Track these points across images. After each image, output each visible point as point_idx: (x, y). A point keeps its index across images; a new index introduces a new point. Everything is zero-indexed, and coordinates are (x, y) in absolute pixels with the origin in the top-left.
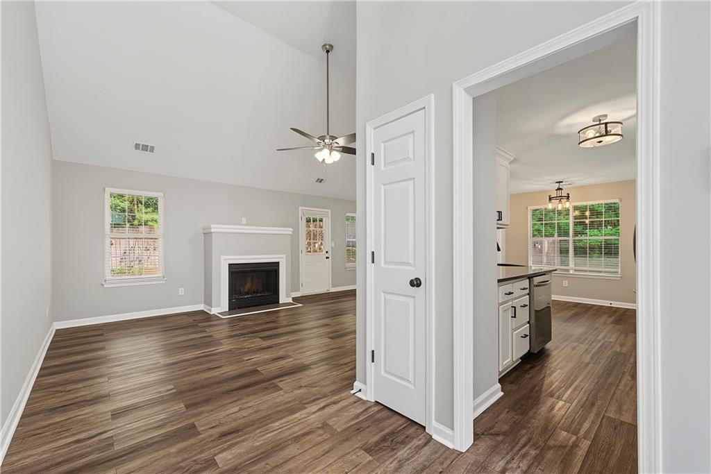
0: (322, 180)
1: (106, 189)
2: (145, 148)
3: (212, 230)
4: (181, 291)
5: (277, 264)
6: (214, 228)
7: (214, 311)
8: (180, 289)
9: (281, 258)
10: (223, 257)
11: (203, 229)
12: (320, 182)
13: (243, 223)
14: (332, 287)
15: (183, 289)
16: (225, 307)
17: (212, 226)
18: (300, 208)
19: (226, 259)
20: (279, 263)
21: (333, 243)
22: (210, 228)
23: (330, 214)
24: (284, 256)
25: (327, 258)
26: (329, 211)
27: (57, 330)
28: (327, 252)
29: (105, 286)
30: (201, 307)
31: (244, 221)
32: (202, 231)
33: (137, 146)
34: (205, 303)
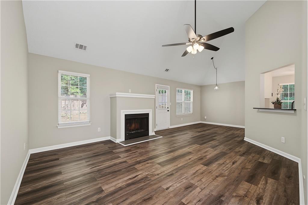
0: (168, 70)
1: (59, 71)
2: (81, 47)
3: (117, 96)
4: (99, 129)
5: (148, 114)
6: (118, 94)
7: (118, 141)
8: (99, 128)
9: (150, 111)
10: (122, 111)
11: (110, 95)
12: (167, 71)
13: (130, 92)
14: (170, 126)
15: (100, 128)
16: (123, 139)
17: (117, 93)
18: (156, 85)
19: (123, 112)
20: (149, 113)
21: (171, 103)
22: (116, 94)
23: (169, 88)
24: (151, 110)
25: (168, 111)
26: (169, 86)
27: (31, 154)
28: (168, 108)
29: (58, 128)
30: (109, 138)
31: (130, 91)
32: (109, 96)
33: (77, 46)
34: (111, 136)
